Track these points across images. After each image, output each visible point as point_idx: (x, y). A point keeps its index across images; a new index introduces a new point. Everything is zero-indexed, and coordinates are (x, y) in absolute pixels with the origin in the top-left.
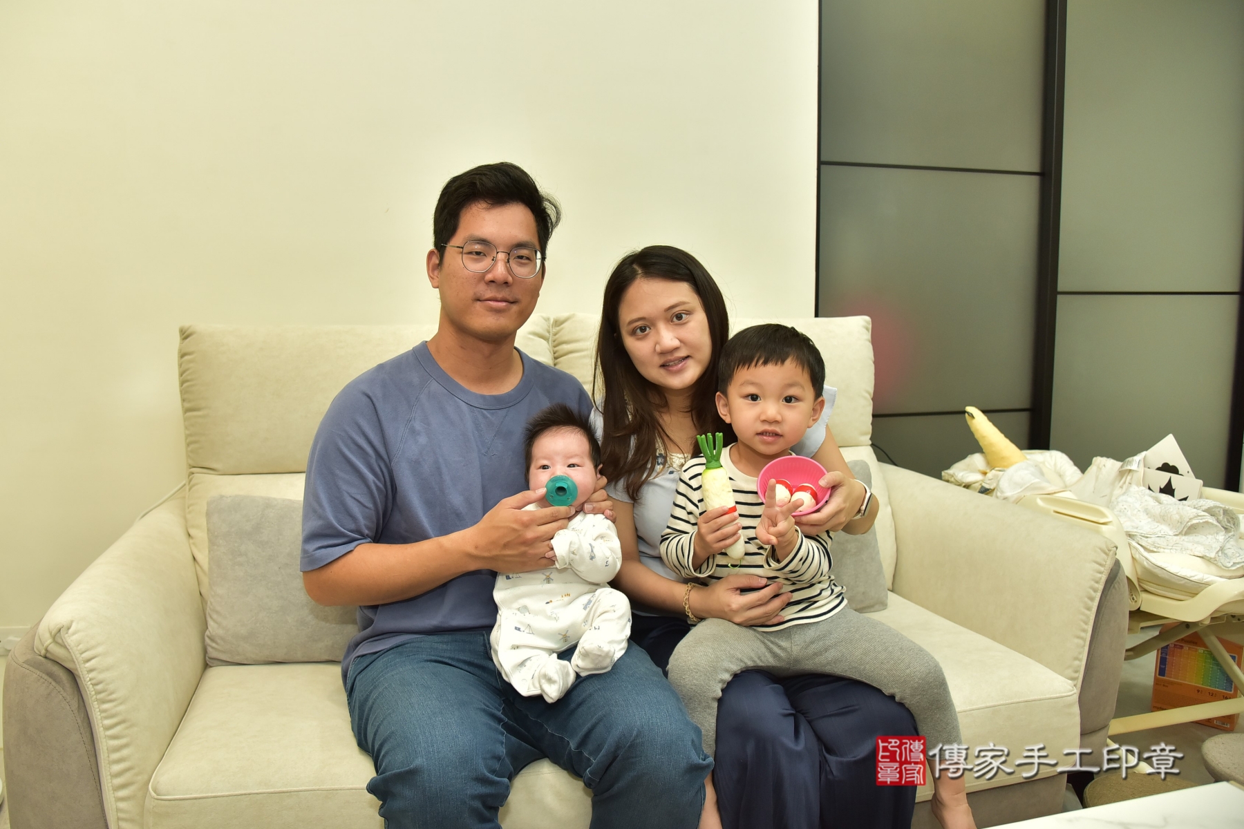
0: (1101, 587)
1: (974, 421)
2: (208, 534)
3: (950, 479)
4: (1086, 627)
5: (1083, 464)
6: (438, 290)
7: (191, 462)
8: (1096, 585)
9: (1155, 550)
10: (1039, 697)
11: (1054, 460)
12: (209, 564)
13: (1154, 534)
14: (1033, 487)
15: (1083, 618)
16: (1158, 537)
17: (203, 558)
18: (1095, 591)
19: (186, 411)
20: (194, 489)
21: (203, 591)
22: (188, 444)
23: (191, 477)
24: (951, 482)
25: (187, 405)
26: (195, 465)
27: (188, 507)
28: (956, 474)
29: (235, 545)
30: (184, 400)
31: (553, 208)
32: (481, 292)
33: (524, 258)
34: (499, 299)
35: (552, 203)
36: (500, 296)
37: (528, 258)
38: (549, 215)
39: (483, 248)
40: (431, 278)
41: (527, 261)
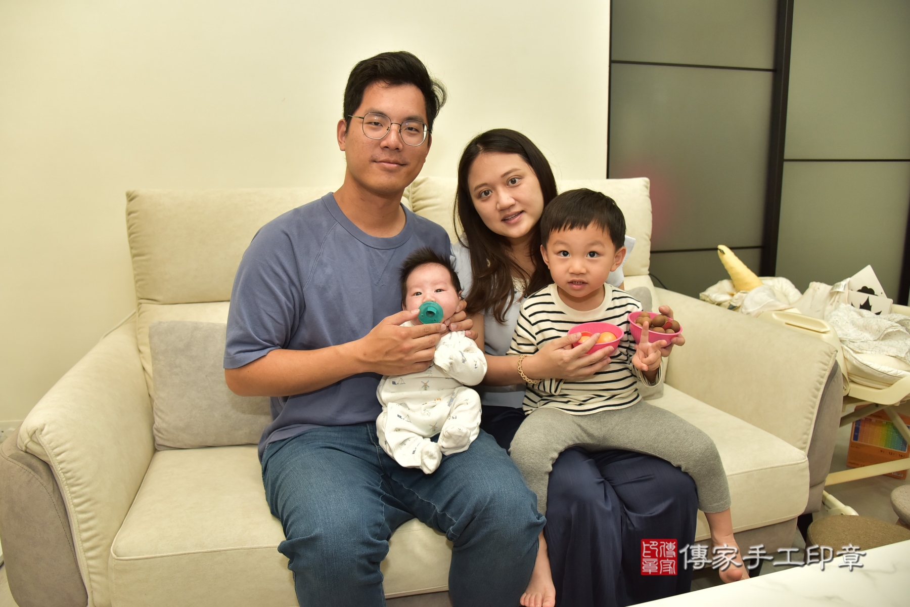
0: (824, 380)
1: (724, 255)
2: (151, 351)
3: (706, 299)
4: (812, 410)
5: (802, 288)
6: (344, 152)
7: (140, 295)
8: (821, 379)
9: (860, 351)
10: (780, 464)
11: (780, 284)
12: (154, 372)
13: (859, 339)
14: (768, 305)
15: (811, 404)
16: (862, 342)
17: (149, 367)
18: (820, 383)
19: (134, 256)
20: (142, 315)
21: (151, 394)
22: (136, 282)
23: (139, 306)
24: (707, 301)
25: (134, 252)
26: (142, 297)
27: (139, 330)
28: (711, 295)
29: (172, 359)
30: (131, 248)
31: (441, 91)
32: (377, 155)
33: (414, 129)
34: (391, 162)
35: (440, 87)
36: (392, 159)
37: (416, 130)
38: (436, 96)
39: (380, 119)
40: (340, 142)
41: (415, 132)
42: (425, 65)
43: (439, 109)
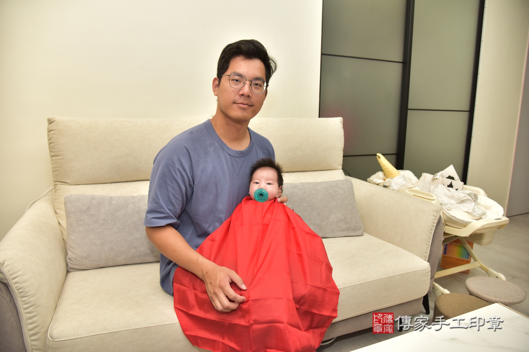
0: (435, 225)
1: (380, 159)
2: (66, 213)
3: (371, 182)
4: (429, 240)
5: (418, 176)
6: (217, 96)
7: (55, 179)
8: (434, 224)
9: (449, 209)
10: (418, 270)
11: (407, 174)
12: (67, 226)
13: (449, 203)
14: (404, 185)
15: (429, 237)
16: (451, 204)
17: (64, 223)
18: (433, 226)
19: (52, 156)
20: (57, 191)
21: (64, 238)
22: (54, 172)
23: (55, 186)
24: (371, 183)
25: (52, 154)
26: (57, 181)
27: (55, 200)
28: (373, 180)
29: (79, 216)
30: (51, 152)
31: (274, 63)
32: (237, 100)
33: (258, 85)
34: (245, 104)
35: (273, 62)
36: (245, 102)
37: (260, 85)
38: (271, 67)
39: (239, 78)
40: (214, 91)
41: (259, 87)
42: (266, 48)
43: (272, 74)
